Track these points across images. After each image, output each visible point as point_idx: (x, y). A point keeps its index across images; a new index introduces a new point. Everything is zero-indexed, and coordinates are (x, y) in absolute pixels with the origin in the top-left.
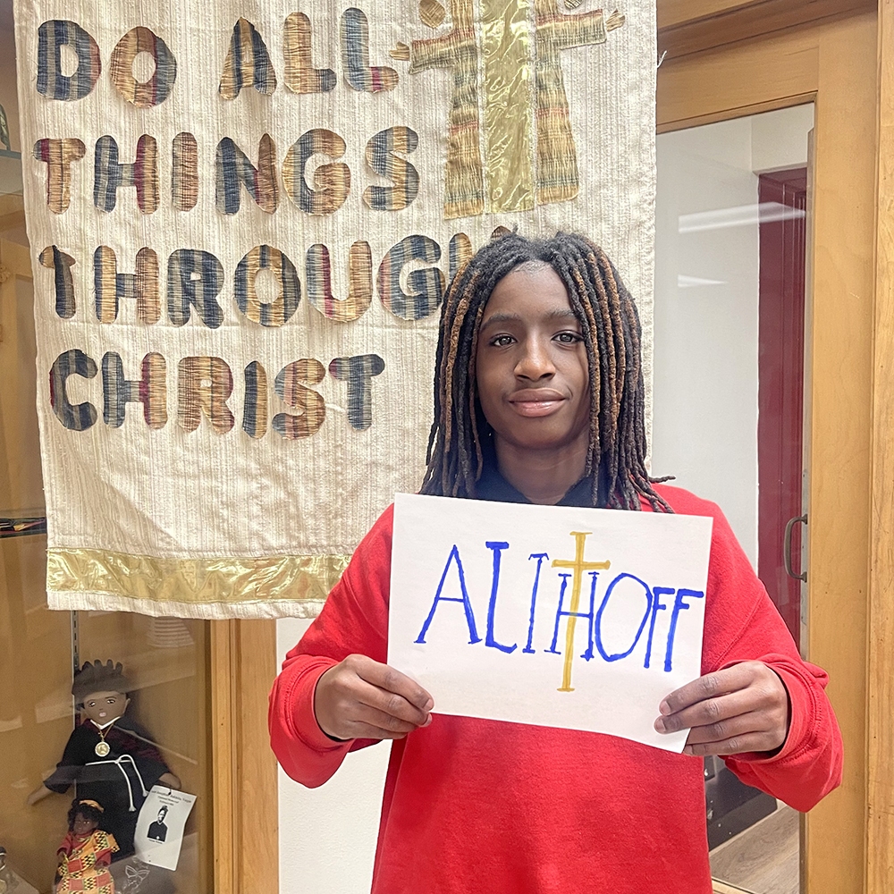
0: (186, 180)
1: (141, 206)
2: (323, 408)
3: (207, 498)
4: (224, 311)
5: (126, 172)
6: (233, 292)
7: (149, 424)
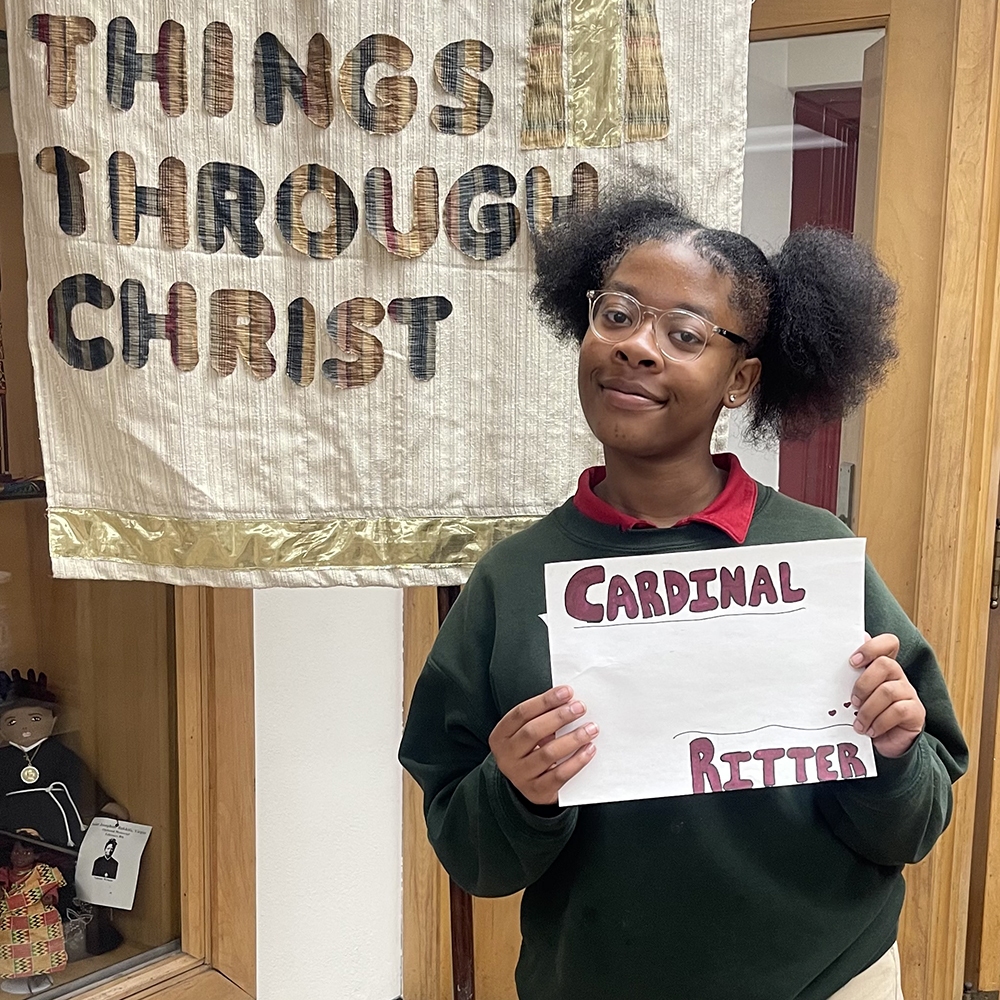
0: (219, 80)
1: (166, 107)
2: (382, 355)
3: (244, 452)
4: (265, 238)
5: (146, 64)
6: (274, 216)
7: (177, 365)
